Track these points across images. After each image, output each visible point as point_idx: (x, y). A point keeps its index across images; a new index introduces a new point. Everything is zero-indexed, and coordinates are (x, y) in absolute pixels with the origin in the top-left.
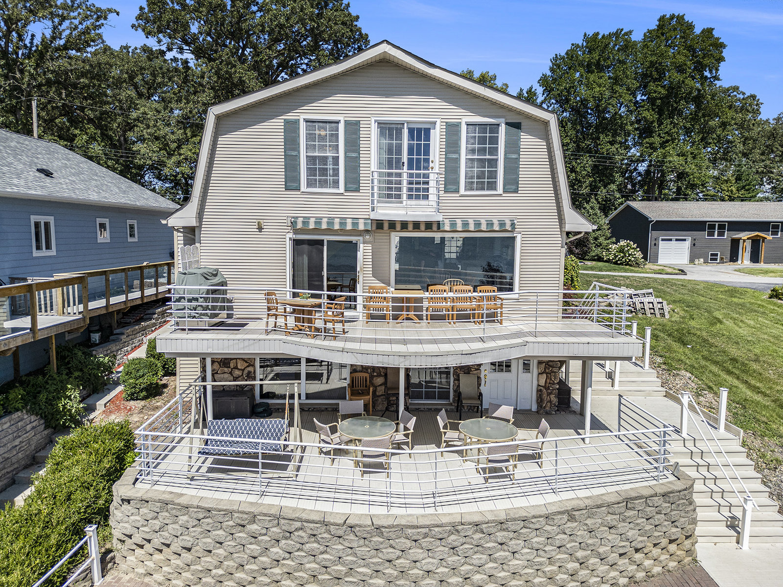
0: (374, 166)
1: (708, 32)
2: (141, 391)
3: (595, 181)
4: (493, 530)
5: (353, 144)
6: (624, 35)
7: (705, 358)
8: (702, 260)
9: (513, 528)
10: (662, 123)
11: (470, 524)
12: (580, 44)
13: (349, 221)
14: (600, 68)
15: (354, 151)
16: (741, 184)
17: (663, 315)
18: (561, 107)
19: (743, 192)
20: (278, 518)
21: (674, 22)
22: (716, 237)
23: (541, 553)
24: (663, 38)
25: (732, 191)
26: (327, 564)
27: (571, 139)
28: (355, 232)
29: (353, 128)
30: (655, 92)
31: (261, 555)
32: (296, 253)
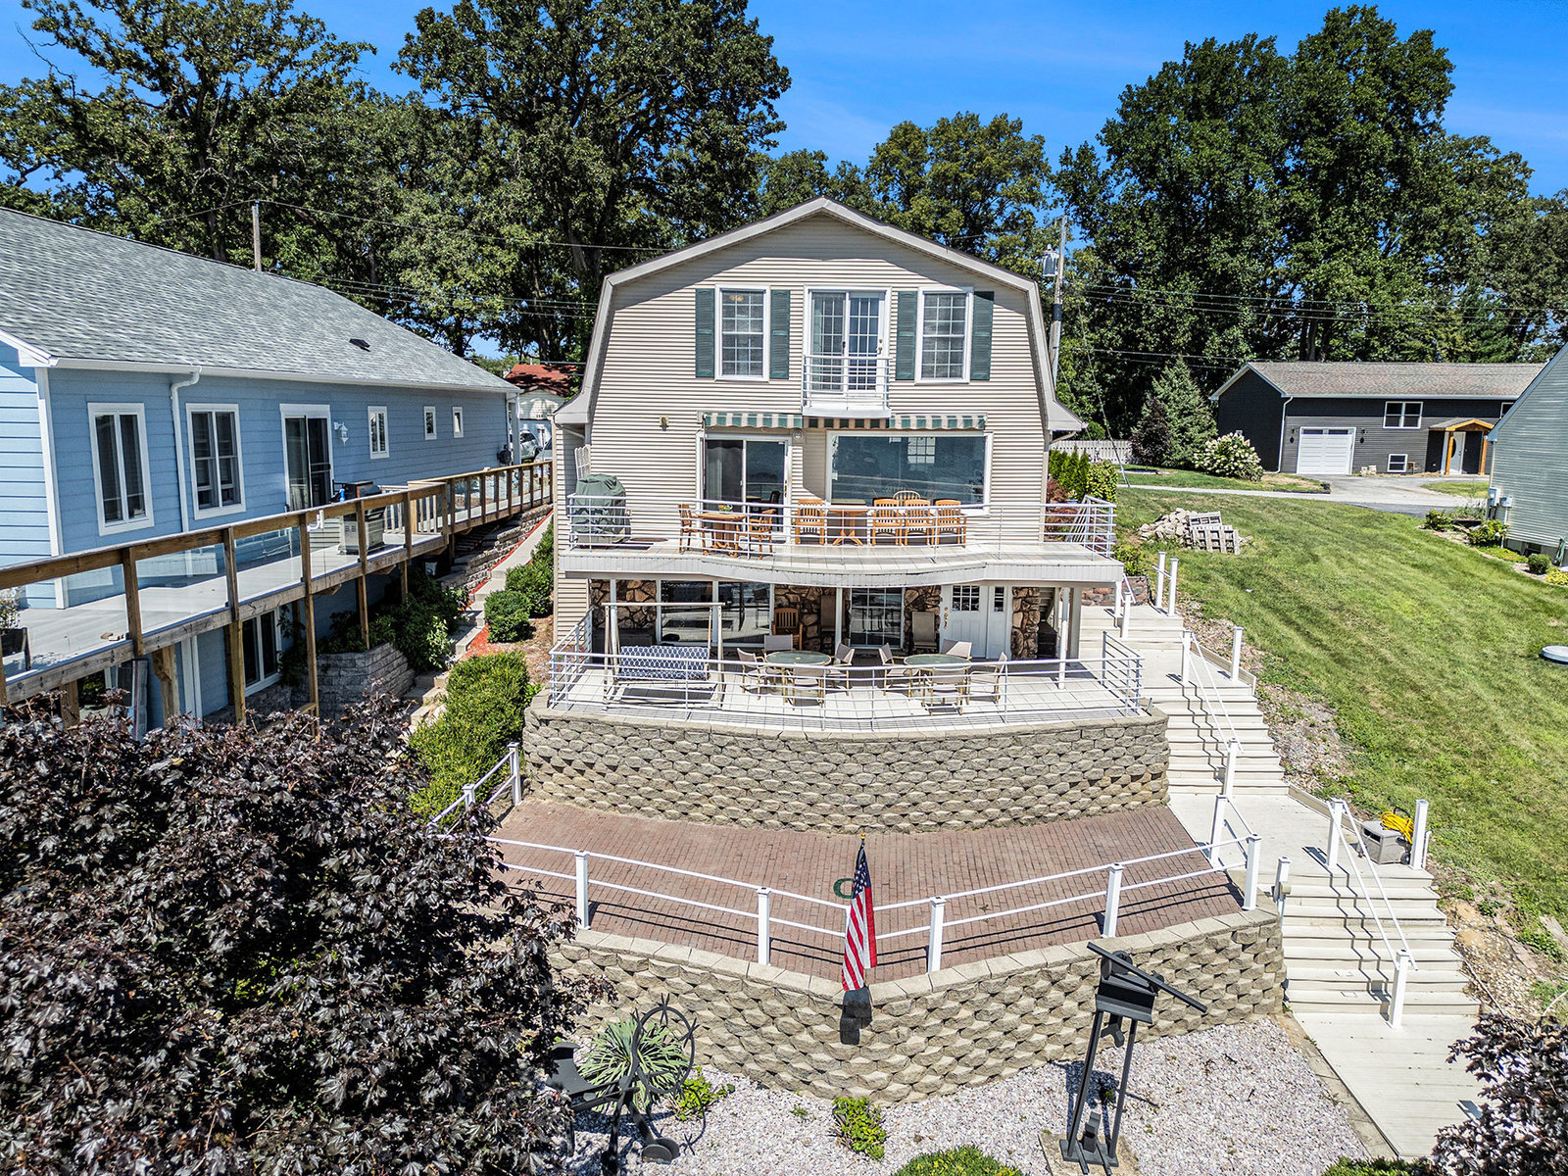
0: (807, 350)
1: (1423, 38)
2: (511, 630)
3: (1201, 321)
4: (931, 748)
5: (781, 320)
6: (1260, 47)
7: (1264, 605)
8: (1374, 468)
9: (953, 747)
10: (1329, 214)
11: (907, 740)
12: (1180, 63)
13: (775, 417)
14: (1216, 111)
15: (782, 329)
16: (1475, 326)
17: (1231, 550)
18: (1142, 183)
19: (1475, 342)
20: (709, 733)
21: (1357, 20)
22: (1401, 426)
23: (981, 774)
24: (1334, 53)
25: (1454, 341)
26: (761, 777)
27: (1158, 245)
28: (782, 431)
29: (782, 299)
30: (1316, 156)
31: (691, 770)
32: (709, 459)
